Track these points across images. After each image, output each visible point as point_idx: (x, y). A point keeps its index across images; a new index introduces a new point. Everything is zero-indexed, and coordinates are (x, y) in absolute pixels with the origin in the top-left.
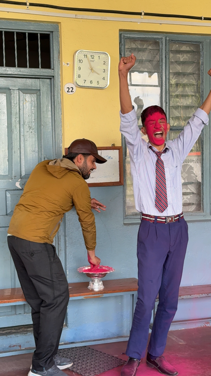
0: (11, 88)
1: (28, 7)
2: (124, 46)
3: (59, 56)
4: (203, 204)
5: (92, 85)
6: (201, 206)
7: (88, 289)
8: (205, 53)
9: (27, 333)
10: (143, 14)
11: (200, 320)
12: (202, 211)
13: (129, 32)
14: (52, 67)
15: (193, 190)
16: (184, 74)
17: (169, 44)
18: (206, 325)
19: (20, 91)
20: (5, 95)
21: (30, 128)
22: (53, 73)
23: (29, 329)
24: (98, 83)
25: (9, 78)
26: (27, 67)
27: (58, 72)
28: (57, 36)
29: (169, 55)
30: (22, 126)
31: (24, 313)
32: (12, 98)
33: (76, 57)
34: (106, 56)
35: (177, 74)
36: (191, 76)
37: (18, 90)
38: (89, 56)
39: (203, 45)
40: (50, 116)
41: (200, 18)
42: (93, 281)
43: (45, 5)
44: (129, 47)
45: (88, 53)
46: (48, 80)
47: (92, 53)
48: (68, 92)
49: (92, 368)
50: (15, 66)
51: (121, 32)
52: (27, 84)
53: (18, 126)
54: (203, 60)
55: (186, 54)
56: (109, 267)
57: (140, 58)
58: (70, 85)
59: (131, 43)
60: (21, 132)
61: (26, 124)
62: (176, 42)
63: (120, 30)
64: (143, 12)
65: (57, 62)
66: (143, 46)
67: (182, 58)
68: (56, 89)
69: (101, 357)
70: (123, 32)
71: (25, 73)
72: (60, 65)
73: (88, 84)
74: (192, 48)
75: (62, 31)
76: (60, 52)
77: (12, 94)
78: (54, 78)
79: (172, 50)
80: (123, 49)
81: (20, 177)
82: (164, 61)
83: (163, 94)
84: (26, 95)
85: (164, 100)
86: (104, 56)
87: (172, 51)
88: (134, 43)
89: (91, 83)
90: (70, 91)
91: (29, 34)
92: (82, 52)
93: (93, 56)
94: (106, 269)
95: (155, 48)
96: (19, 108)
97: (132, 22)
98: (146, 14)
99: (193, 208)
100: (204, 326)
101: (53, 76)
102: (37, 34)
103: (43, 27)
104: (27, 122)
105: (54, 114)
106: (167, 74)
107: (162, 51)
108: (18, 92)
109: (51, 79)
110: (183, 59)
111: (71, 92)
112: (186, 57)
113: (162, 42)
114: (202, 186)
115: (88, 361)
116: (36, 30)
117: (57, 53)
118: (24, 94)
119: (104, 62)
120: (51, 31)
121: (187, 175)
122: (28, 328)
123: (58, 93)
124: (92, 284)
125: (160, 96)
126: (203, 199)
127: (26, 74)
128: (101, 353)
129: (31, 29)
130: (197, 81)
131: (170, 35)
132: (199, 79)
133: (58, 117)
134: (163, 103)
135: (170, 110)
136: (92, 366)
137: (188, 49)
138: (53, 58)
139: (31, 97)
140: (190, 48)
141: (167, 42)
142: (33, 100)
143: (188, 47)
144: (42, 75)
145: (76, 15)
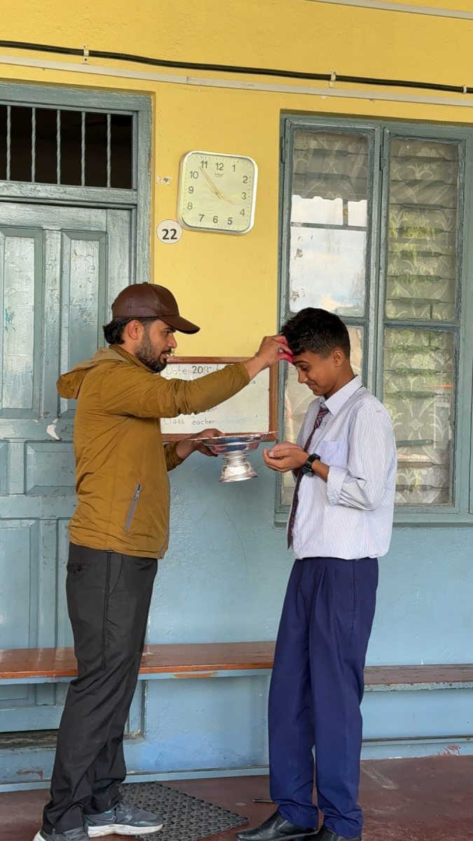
0: (45, 227)
1: (86, 60)
2: (292, 144)
3: (149, 163)
4: (453, 488)
5: (217, 226)
6: (448, 494)
8: (468, 164)
10: (333, 78)
11: (435, 741)
12: (451, 503)
13: (304, 116)
14: (134, 186)
15: (433, 458)
16: (422, 208)
17: (390, 143)
18: (450, 751)
19: (64, 234)
20: (33, 240)
21: (83, 311)
22: (135, 197)
24: (230, 222)
25: (42, 207)
26: (80, 184)
27: (146, 198)
28: (148, 123)
29: (389, 166)
30: (65, 308)
32: (48, 248)
33: (185, 165)
34: (249, 165)
36: (437, 211)
37: (60, 232)
38: (212, 165)
39: (465, 146)
41: (460, 90)
43: (122, 54)
44: (304, 146)
45: (211, 157)
46: (125, 213)
47: (218, 158)
48: (164, 238)
50: (55, 182)
51: (285, 116)
52: (80, 219)
53: (57, 306)
54: (464, 178)
55: (429, 165)
57: (327, 171)
58: (170, 225)
59: (309, 138)
60: (62, 320)
61: (74, 303)
62: (406, 139)
63: (283, 111)
64: (334, 73)
65: (143, 176)
66: (335, 146)
67: (419, 172)
68: (140, 232)
70: (289, 115)
71: (75, 196)
72: (150, 181)
73: (208, 223)
74: (443, 153)
75: (157, 111)
76: (152, 155)
77: (46, 240)
78: (136, 208)
79: (399, 155)
80: (288, 150)
81: (56, 415)
82: (376, 179)
83: (372, 250)
84: (78, 242)
85: (373, 261)
86: (246, 162)
87: (397, 157)
88: (316, 140)
89: (215, 221)
90: (169, 236)
91: (87, 114)
92: (199, 156)
93: (221, 165)
95: (359, 150)
96: (61, 268)
97: (308, 94)
98: (340, 78)
99: (431, 497)
100: (445, 754)
101: (136, 205)
102: (105, 115)
103: (118, 101)
104: (75, 299)
106: (382, 205)
107: (372, 158)
108: (60, 236)
109: (131, 210)
110: (422, 175)
111: (172, 238)
112: (428, 171)
113: (374, 138)
114: (452, 450)
116: (103, 106)
117: (146, 156)
118: (73, 241)
119: (245, 178)
120: (134, 109)
121: (422, 425)
123: (144, 240)
125: (365, 253)
126: (453, 478)
127: (73, 198)
129: (93, 105)
130: (451, 224)
131: (392, 123)
132: (455, 219)
134: (372, 267)
135: (388, 283)
137: (433, 154)
138: (137, 166)
139: (87, 247)
140: (438, 152)
141: (386, 138)
142: (92, 254)
143: (433, 150)
144: (111, 201)
145: (188, 78)
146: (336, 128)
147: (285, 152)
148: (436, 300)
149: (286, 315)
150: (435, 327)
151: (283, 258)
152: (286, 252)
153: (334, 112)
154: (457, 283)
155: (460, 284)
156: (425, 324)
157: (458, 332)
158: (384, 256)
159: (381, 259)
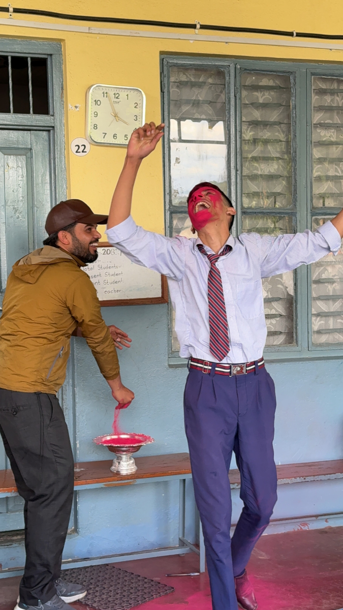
1: (11, 15)
2: (169, 78)
3: (62, 94)
4: (296, 333)
5: (116, 142)
6: (293, 337)
7: (111, 471)
8: (298, 90)
9: (11, 545)
10: (198, 26)
11: (293, 521)
12: (295, 344)
13: (176, 56)
14: (51, 113)
15: (279, 310)
16: (265, 124)
17: (240, 76)
18: (302, 527)
21: (16, 210)
22: (52, 121)
23: (15, 538)
24: (126, 138)
26: (9, 111)
27: (61, 121)
28: (60, 63)
29: (241, 93)
30: (2, 208)
31: (7, 512)
33: (90, 95)
34: (139, 94)
35: (255, 124)
36: (275, 126)
38: (111, 94)
39: (295, 77)
40: (49, 191)
41: (290, 34)
42: (119, 458)
43: (39, 11)
44: (177, 79)
45: (110, 89)
46: (45, 133)
47: (115, 89)
48: (77, 152)
49: (117, 599)
51: (163, 56)
52: (10, 139)
54: (295, 101)
55: (268, 92)
56: (146, 436)
57: (194, 98)
58: (81, 142)
59: (179, 73)
60: (1, 217)
61: (9, 203)
62: (252, 72)
63: (162, 53)
64: (199, 23)
65: (58, 104)
66: (199, 78)
67: (262, 97)
68: (57, 148)
69: (133, 581)
70: (166, 56)
71: (7, 121)
72: (63, 108)
73: (109, 139)
74: (278, 82)
75: (67, 54)
76: (64, 88)
78: (54, 130)
79: (246, 84)
80: (166, 83)
82: (232, 103)
83: (232, 156)
84: (9, 157)
85: (233, 165)
86: (136, 92)
87: (246, 86)
88: (184, 74)
89: (115, 138)
90: (80, 150)
91: (13, 58)
92: (99, 87)
93: (118, 95)
94: (141, 438)
95: (218, 82)
97: (180, 39)
98: (203, 27)
99: (281, 339)
100: (298, 529)
101: (53, 127)
102: (27, 58)
103: (36, 47)
104: (10, 201)
105: (55, 187)
106: (237, 123)
107: (229, 87)
109: (49, 131)
110: (264, 99)
111: (83, 152)
112: (268, 96)
113: (229, 72)
114: (295, 304)
115: (110, 589)
116: (25, 52)
117: (59, 89)
118: (6, 156)
119: (136, 104)
120: (49, 53)
121: (270, 286)
122: (13, 536)
123: (61, 153)
124: (117, 464)
125: (226, 159)
126: (296, 325)
127: (8, 123)
128: (132, 576)
129: (17, 50)
130: (286, 135)
131: (242, 60)
132: (289, 131)
133: (61, 193)
134: (232, 170)
135: (243, 181)
136: (118, 596)
137: (271, 83)
138: (53, 97)
139: (16, 160)
140: (274, 82)
141: (238, 72)
142: (21, 166)
143: (271, 81)
144: (35, 125)
145: (89, 28)
146: (201, 65)
147: (164, 84)
148: (278, 193)
149: (169, 208)
150: (279, 213)
151: (166, 165)
152: (167, 160)
153: (200, 52)
154: (293, 180)
155: (296, 180)
156: (271, 211)
157: (295, 216)
158: (240, 161)
159: (238, 163)
